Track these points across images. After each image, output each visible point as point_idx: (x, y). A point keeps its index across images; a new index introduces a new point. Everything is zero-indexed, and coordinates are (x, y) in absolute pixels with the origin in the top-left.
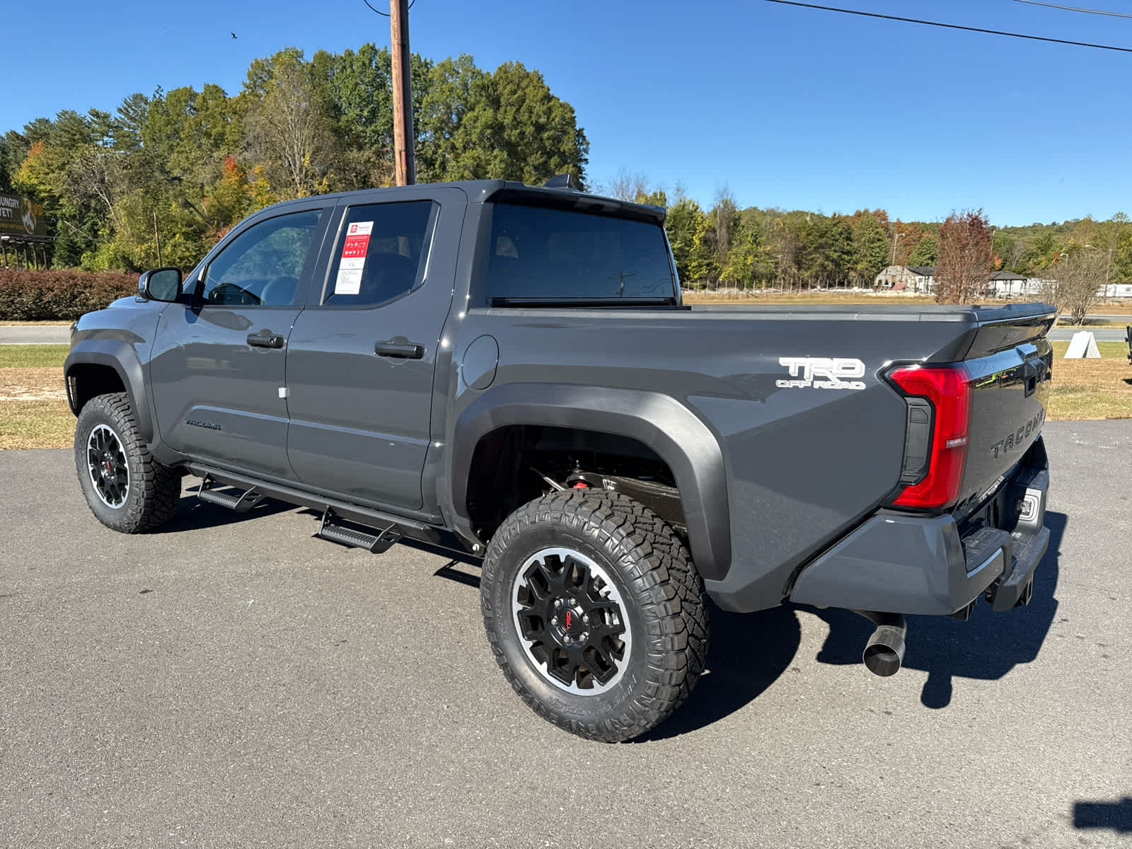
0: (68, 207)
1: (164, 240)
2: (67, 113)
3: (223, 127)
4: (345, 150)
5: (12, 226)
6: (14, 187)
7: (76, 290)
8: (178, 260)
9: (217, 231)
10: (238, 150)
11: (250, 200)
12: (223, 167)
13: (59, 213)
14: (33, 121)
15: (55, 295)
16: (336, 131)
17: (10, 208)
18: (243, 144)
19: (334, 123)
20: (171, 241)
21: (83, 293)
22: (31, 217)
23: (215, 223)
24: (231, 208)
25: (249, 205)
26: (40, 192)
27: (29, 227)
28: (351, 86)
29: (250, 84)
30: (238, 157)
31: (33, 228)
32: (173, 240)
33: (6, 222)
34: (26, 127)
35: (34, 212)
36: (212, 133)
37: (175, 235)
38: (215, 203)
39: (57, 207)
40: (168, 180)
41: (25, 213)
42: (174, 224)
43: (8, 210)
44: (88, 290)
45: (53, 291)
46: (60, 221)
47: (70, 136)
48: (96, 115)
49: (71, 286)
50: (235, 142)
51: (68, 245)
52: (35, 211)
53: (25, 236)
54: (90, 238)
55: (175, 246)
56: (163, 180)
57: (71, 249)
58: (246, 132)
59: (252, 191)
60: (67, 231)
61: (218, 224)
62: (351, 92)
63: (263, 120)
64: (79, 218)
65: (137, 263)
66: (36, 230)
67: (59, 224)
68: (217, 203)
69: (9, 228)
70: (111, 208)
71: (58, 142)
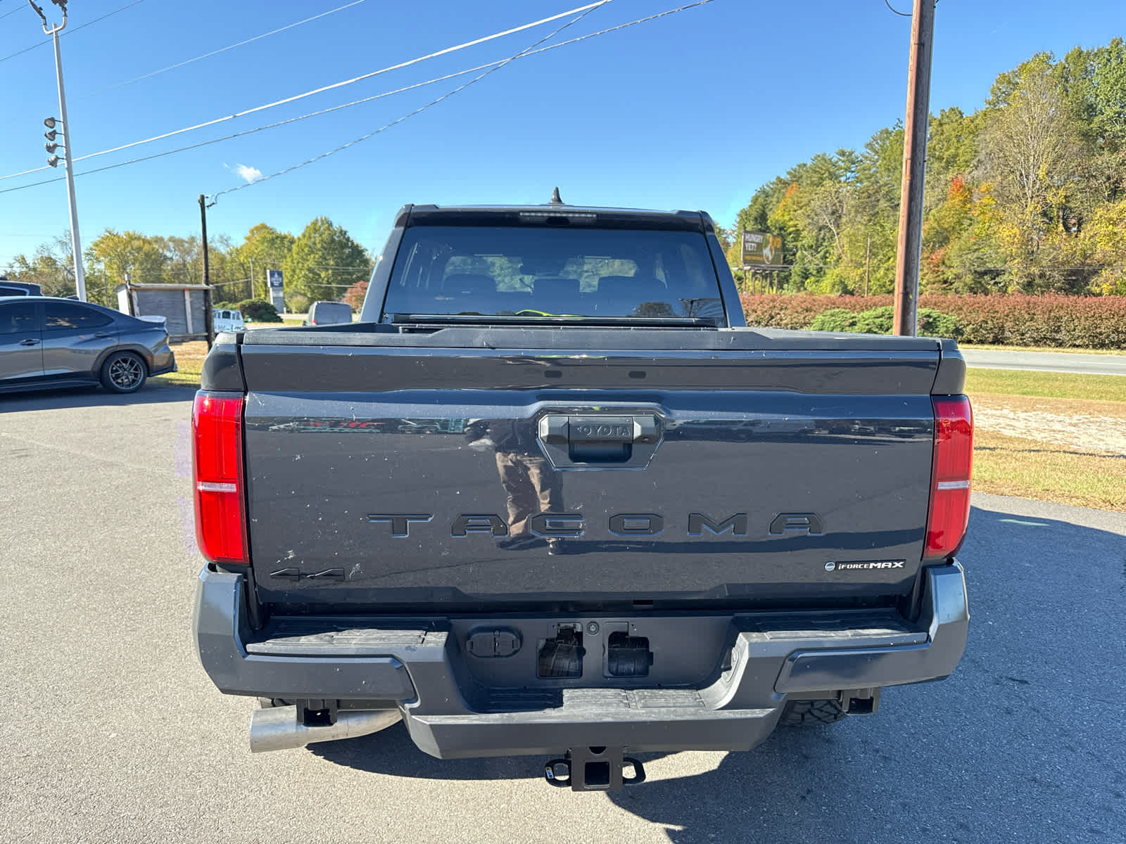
0: (808, 238)
1: (879, 264)
2: (819, 156)
3: (957, 148)
4: (1093, 155)
5: (754, 258)
6: (769, 225)
7: (774, 311)
8: (888, 283)
9: (931, 253)
10: (969, 170)
11: (971, 220)
12: (948, 190)
13: (799, 244)
14: (794, 167)
15: (758, 316)
16: (1085, 135)
17: (754, 243)
18: (975, 162)
19: (1084, 126)
20: (884, 265)
21: (779, 314)
22: (771, 250)
23: (931, 246)
24: (951, 229)
25: (970, 225)
26: (789, 227)
27: (767, 258)
28: (1112, 81)
29: (993, 100)
30: (966, 177)
31: (770, 258)
32: (887, 264)
33: (750, 255)
34: (789, 173)
35: (773, 245)
36: (945, 157)
37: (889, 258)
38: (935, 225)
39: (800, 239)
40: (892, 207)
41: (766, 247)
42: (890, 248)
43: (753, 244)
44: (783, 311)
45: (756, 312)
46: (800, 252)
47: (819, 175)
48: (843, 154)
49: (771, 308)
50: (967, 162)
51: (802, 272)
52: (775, 244)
53: (763, 265)
54: (821, 265)
55: (888, 270)
56: (886, 207)
57: (804, 275)
58: (979, 149)
59: (975, 210)
60: (803, 259)
61: (933, 246)
62: (1112, 88)
63: (999, 135)
64: (814, 248)
65: (850, 288)
66: (773, 259)
67: (799, 254)
68: (936, 226)
69: (752, 260)
70: (836, 237)
71: (809, 182)
